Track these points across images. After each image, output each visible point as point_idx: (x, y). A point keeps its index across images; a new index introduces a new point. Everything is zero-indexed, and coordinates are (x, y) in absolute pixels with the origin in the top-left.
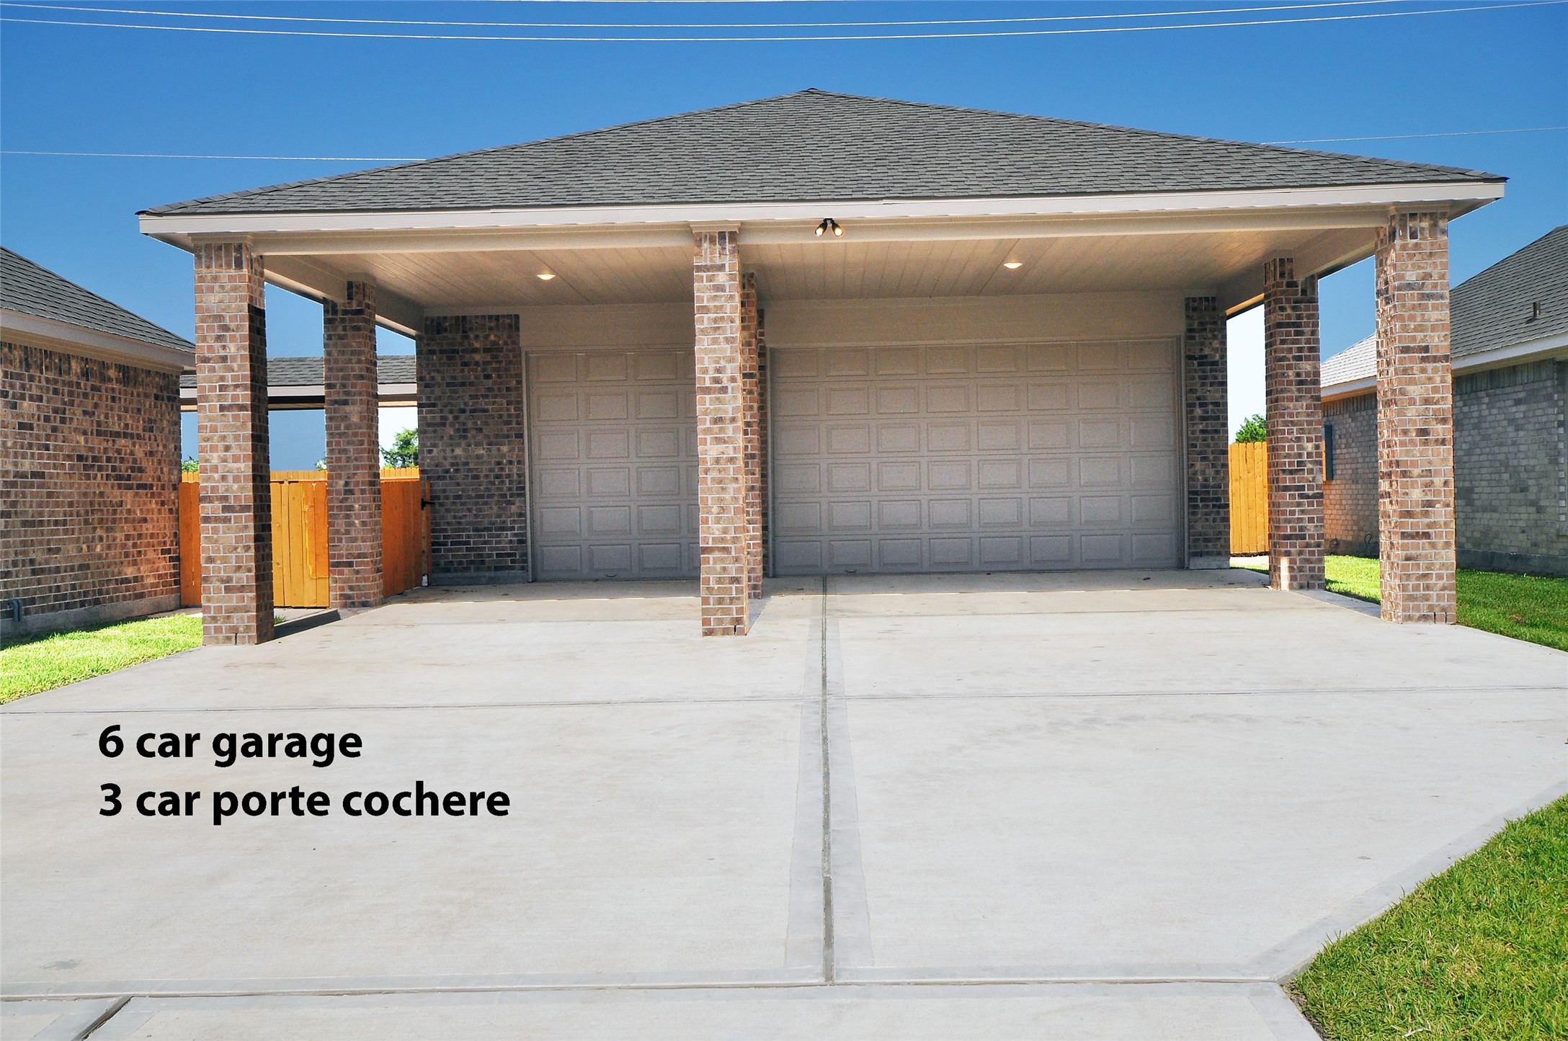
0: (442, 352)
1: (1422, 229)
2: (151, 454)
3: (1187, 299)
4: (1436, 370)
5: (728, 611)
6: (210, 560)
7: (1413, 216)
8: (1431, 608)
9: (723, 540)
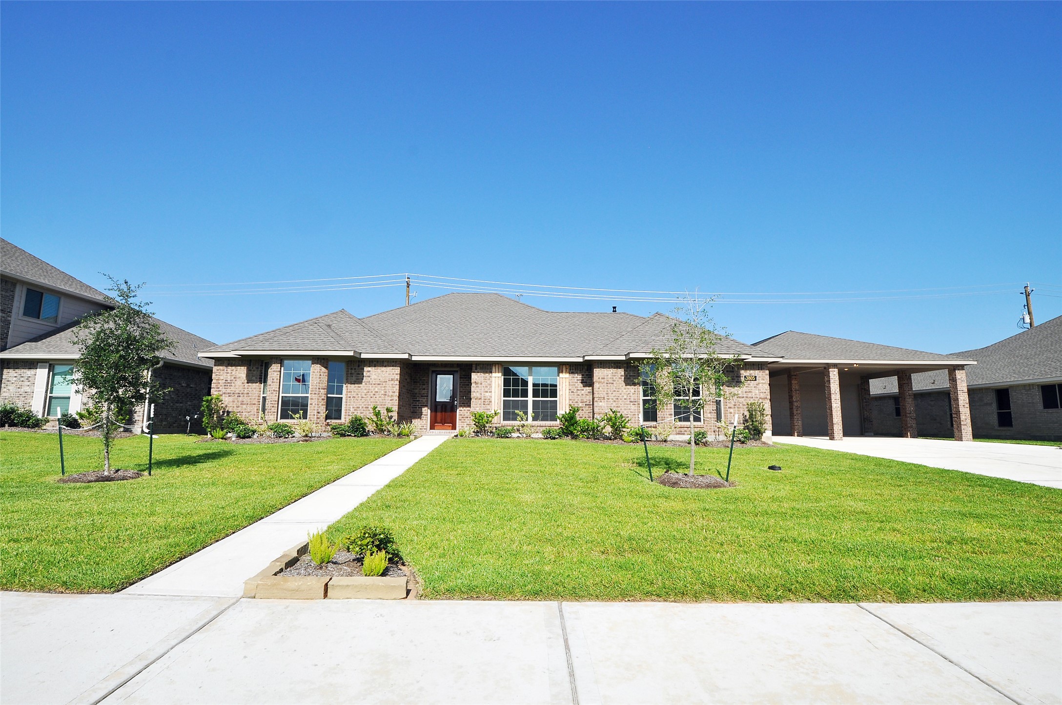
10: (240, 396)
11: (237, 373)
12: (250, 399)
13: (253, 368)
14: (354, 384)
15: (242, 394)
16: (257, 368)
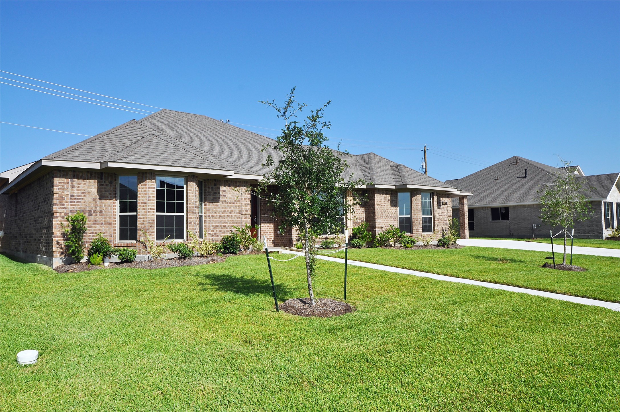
10: (91, 215)
11: (86, 188)
12: (105, 218)
13: (105, 182)
14: (212, 203)
15: (94, 212)
16: (111, 183)
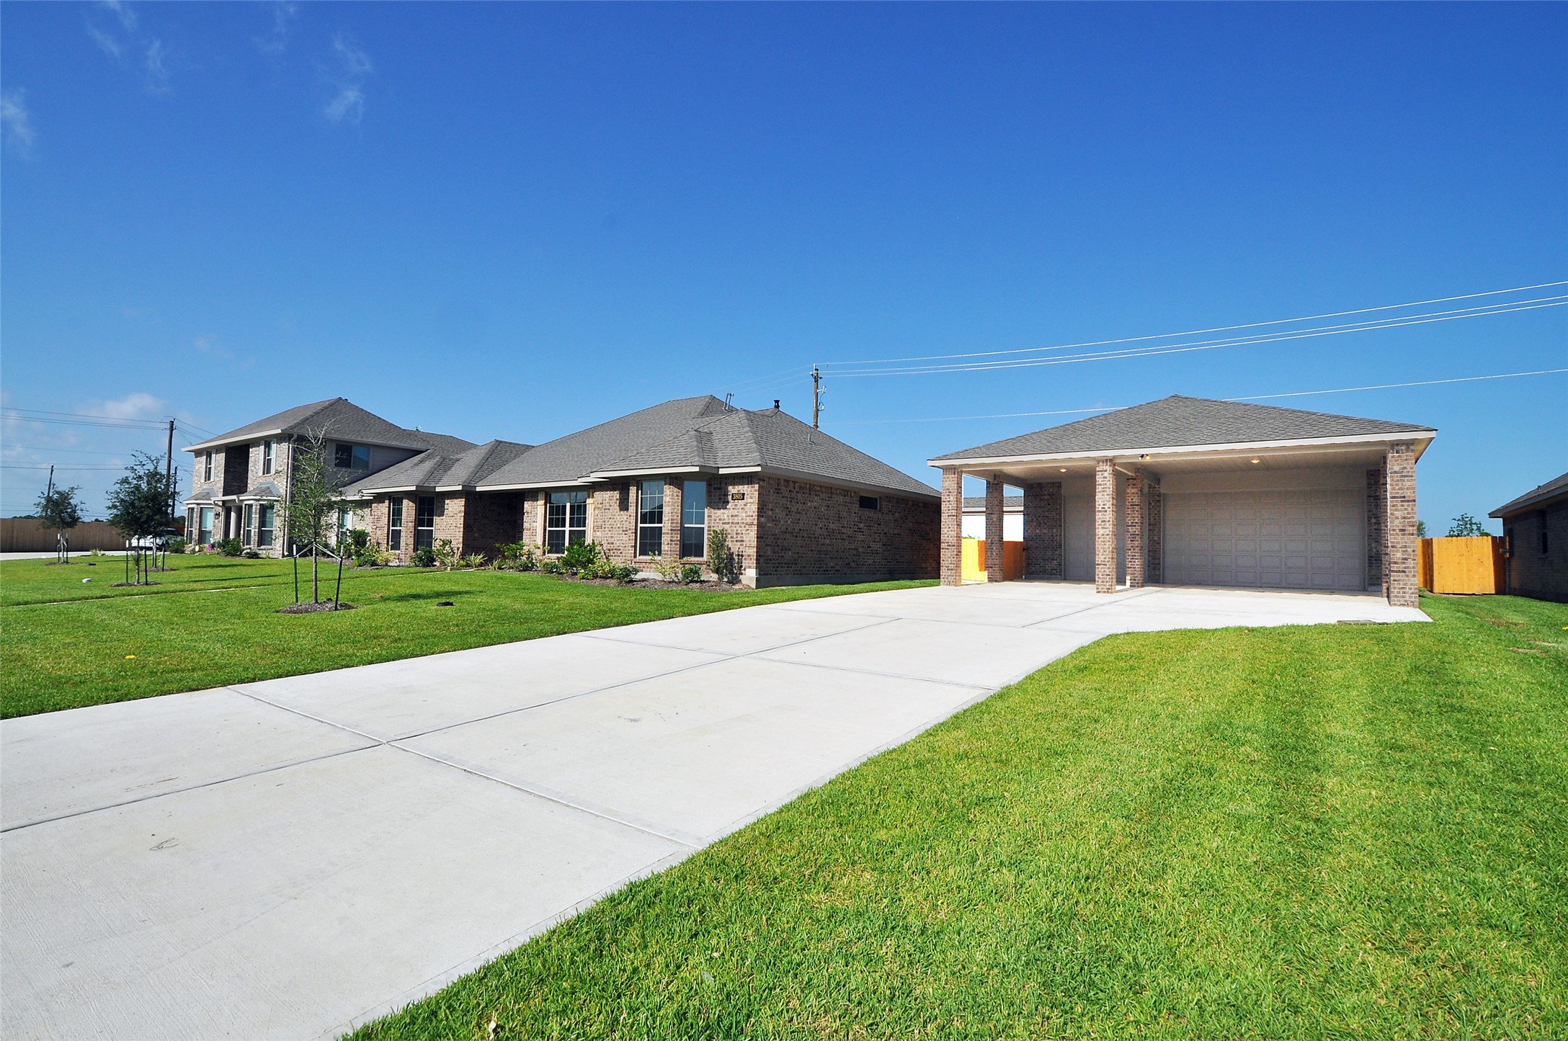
0: (1033, 495)
1: (1402, 450)
2: (932, 529)
3: (1368, 471)
4: (1408, 506)
5: (1105, 585)
6: (943, 560)
7: (1398, 445)
8: (1406, 601)
9: (1104, 561)
